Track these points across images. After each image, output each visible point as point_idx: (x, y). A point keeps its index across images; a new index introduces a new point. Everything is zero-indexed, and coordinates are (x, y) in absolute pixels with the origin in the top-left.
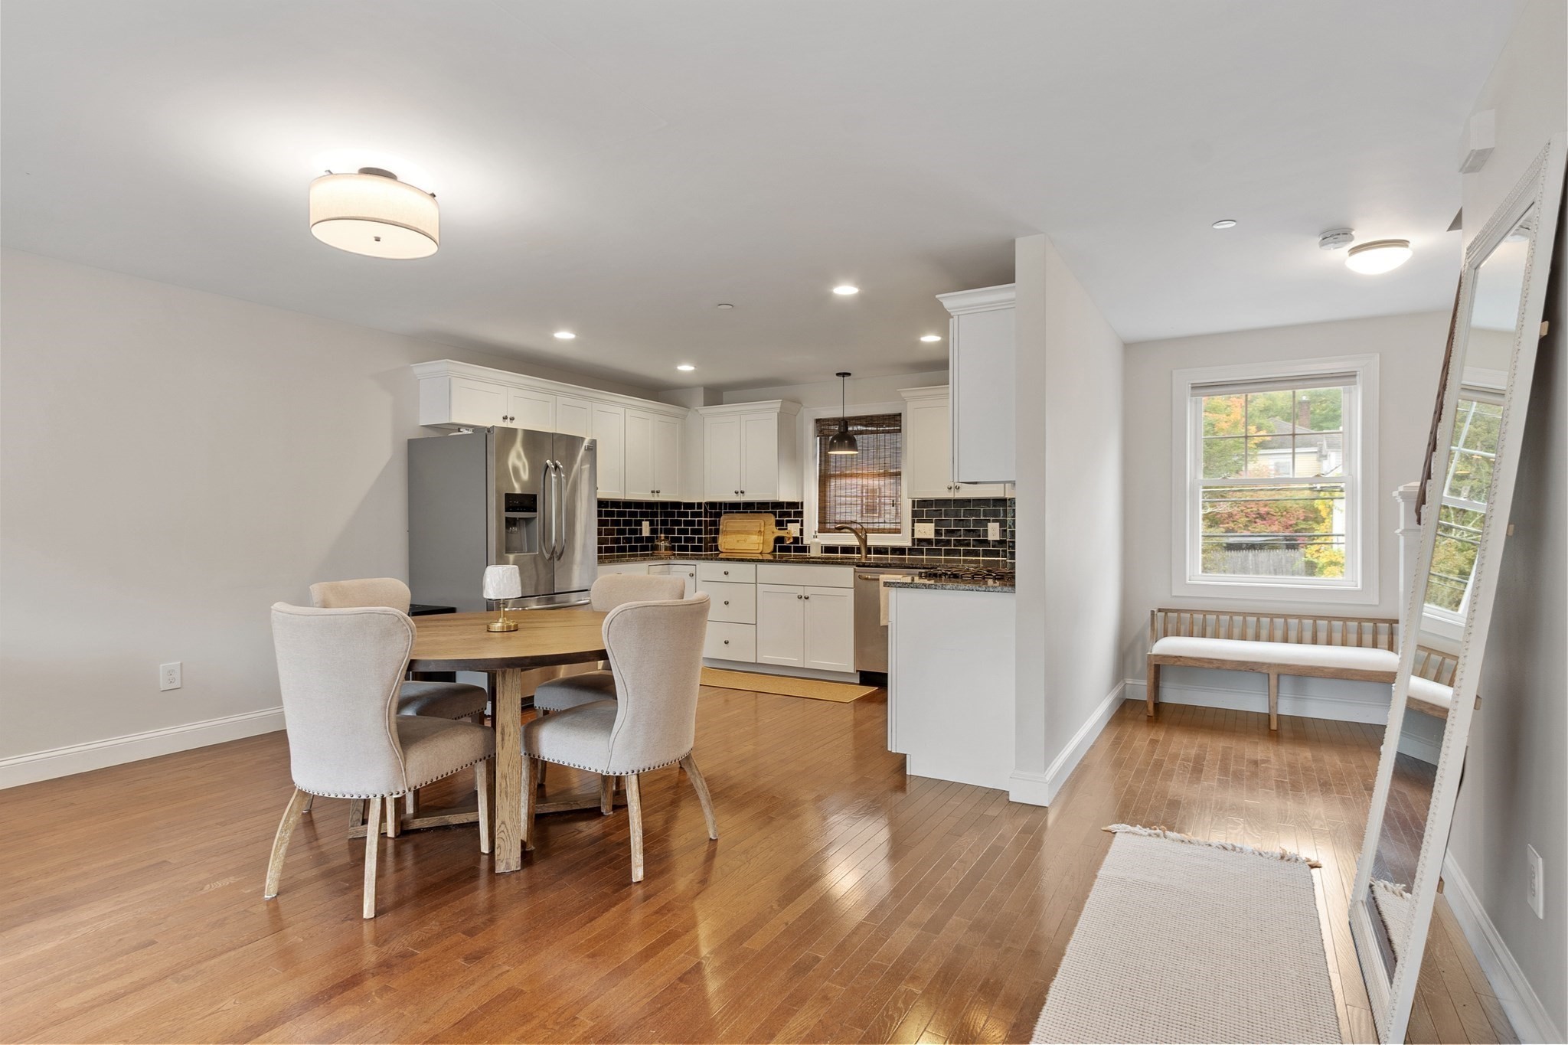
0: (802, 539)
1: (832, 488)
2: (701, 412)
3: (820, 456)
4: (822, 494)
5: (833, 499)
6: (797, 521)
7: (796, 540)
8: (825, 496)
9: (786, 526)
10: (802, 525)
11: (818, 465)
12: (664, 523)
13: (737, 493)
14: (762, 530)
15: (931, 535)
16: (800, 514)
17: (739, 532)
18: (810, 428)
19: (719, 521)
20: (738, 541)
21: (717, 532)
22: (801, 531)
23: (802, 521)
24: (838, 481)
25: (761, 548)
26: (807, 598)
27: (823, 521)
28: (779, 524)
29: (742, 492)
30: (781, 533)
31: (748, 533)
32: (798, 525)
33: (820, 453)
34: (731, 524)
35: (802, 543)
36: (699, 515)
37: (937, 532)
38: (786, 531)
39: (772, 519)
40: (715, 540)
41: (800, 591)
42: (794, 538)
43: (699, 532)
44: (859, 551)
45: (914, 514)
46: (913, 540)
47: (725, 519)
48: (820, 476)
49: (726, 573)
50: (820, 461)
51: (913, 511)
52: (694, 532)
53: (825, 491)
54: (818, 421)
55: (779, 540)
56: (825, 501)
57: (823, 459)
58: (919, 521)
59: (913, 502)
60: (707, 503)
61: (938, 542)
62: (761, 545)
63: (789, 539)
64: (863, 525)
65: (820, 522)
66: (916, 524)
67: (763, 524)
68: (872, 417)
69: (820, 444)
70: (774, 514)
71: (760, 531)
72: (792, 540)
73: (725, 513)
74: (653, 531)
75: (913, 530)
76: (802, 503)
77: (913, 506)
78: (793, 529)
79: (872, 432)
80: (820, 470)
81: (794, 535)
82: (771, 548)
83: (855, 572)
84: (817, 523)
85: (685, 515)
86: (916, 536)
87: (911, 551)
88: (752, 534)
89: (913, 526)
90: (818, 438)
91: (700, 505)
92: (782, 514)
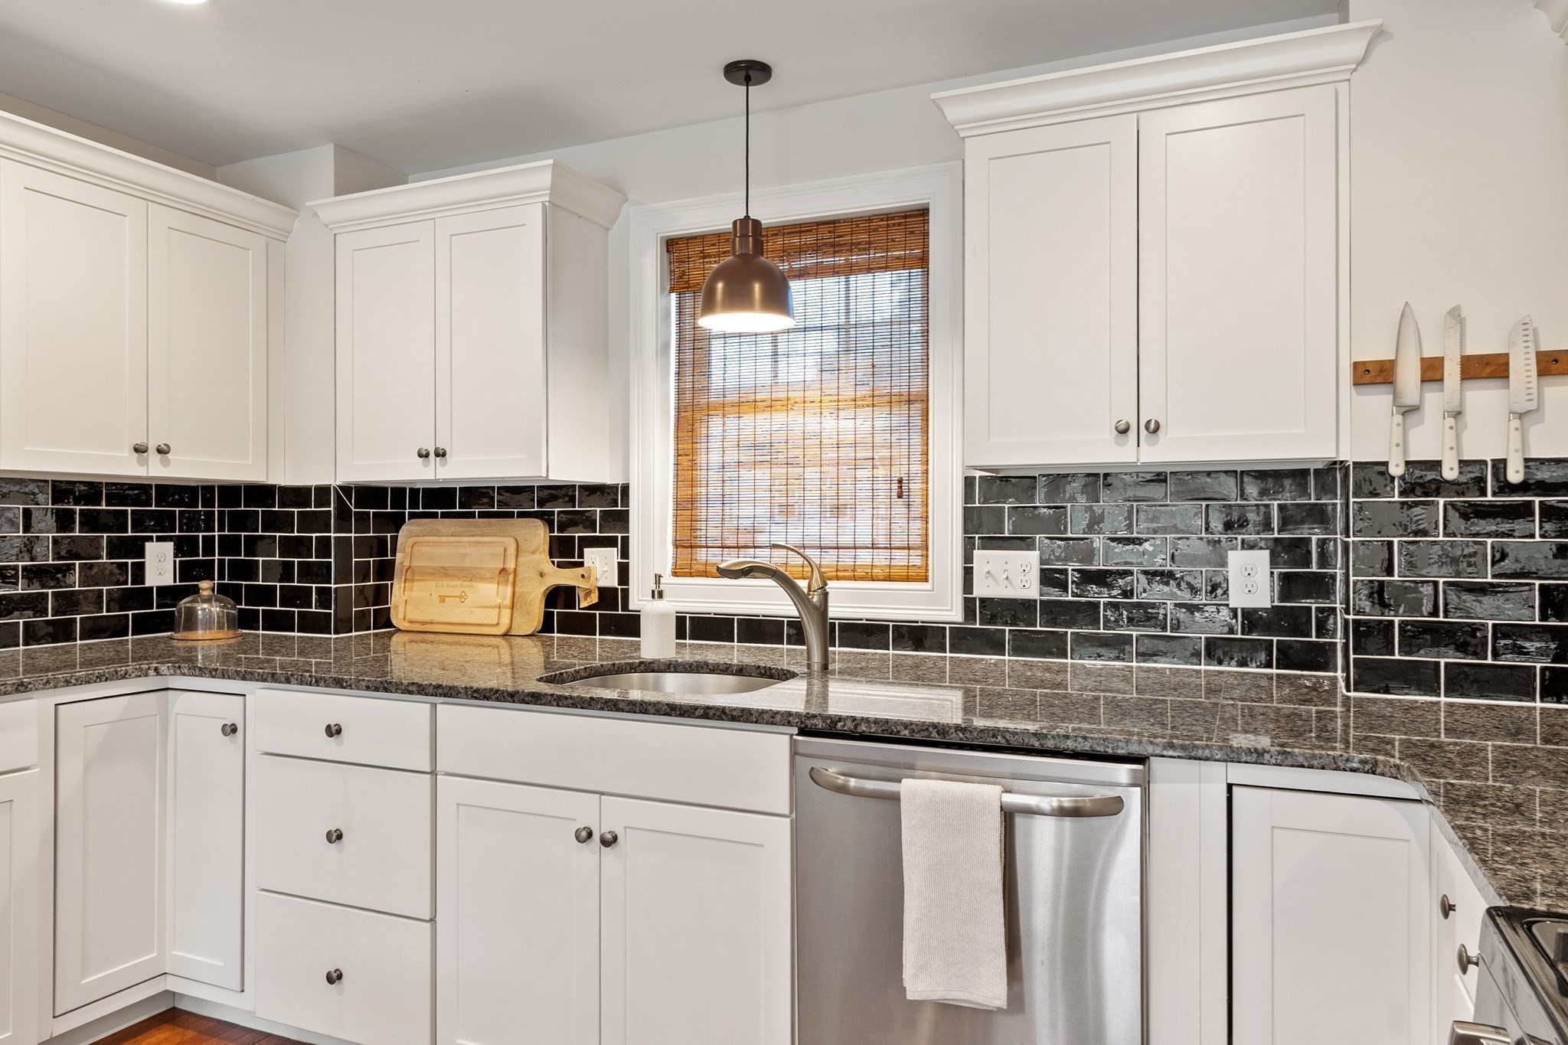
0: (626, 593)
1: (715, 444)
2: (325, 215)
3: (680, 351)
4: (685, 461)
5: (715, 476)
6: (610, 542)
7: (607, 596)
8: (693, 466)
9: (581, 555)
10: (625, 554)
11: (672, 377)
12: (229, 545)
13: (423, 455)
14: (511, 565)
15: (1032, 590)
16: (621, 519)
17: (445, 573)
18: (650, 265)
19: (395, 539)
20: (442, 599)
21: (386, 571)
22: (624, 572)
23: (625, 540)
24: (731, 422)
25: (505, 621)
26: (610, 841)
27: (686, 543)
28: (564, 551)
29: (441, 454)
30: (566, 577)
31: (472, 575)
32: (612, 554)
33: (680, 340)
34: (426, 549)
35: (625, 607)
36: (319, 522)
37: (1050, 578)
38: (580, 571)
39: (538, 535)
40: (380, 595)
41: (586, 812)
42: (600, 589)
43: (321, 573)
44: (797, 632)
45: (972, 519)
46: (969, 605)
47: (411, 535)
48: (678, 410)
49: (334, 731)
50: (680, 363)
51: (966, 510)
52: (307, 572)
53: (693, 452)
54: (671, 244)
55: (560, 596)
56: (693, 483)
57: (688, 357)
58: (990, 543)
59: (969, 482)
60: (346, 489)
61: (1054, 611)
62: (506, 613)
63: (588, 593)
64: (808, 552)
65: (677, 545)
66: (977, 553)
67: (512, 550)
68: (832, 224)
69: (680, 313)
70: (547, 518)
71: (503, 570)
72: (594, 598)
73: (413, 516)
74: (188, 571)
75: (968, 572)
76: (626, 489)
77: (968, 496)
78: (600, 565)
79: (835, 271)
80: (680, 392)
81: (603, 583)
82: (536, 620)
83: (794, 753)
84: (670, 548)
85: (283, 521)
86: (980, 591)
87: (963, 639)
88: (482, 579)
89: (968, 558)
90: (674, 296)
91: (323, 492)
92: (572, 520)
